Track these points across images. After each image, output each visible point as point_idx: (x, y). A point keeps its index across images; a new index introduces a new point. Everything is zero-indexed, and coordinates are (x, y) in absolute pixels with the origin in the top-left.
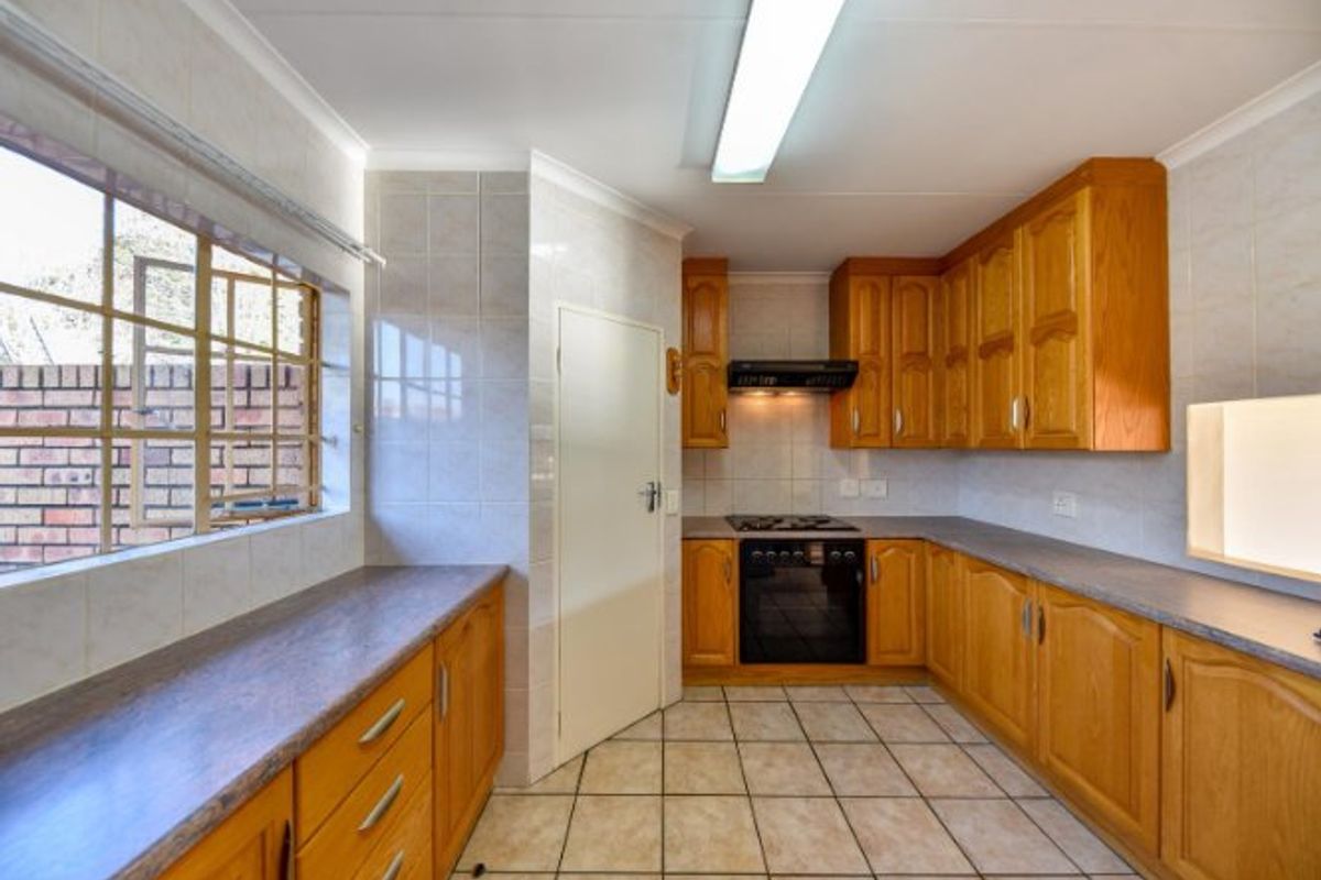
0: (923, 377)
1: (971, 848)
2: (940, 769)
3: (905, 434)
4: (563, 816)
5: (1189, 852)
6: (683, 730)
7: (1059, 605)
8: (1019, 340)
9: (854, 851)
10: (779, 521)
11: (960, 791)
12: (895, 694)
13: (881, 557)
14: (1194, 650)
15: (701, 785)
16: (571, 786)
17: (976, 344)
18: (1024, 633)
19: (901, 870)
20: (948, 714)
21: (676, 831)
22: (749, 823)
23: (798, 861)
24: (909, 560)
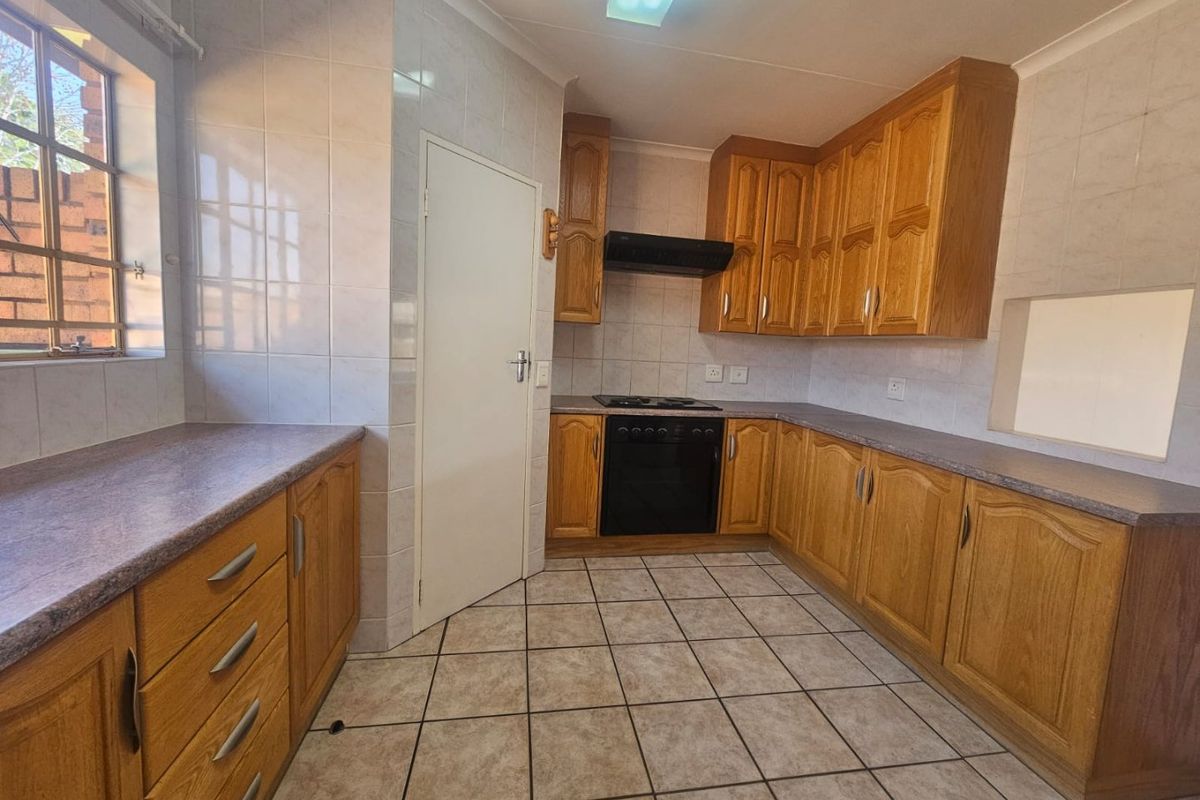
0: (790, 265)
1: (798, 671)
2: (775, 615)
3: (769, 320)
4: (425, 673)
5: (965, 656)
6: (545, 595)
7: (887, 469)
8: (879, 233)
9: (702, 680)
10: (647, 400)
11: (792, 630)
12: (740, 558)
13: (739, 435)
14: (989, 496)
15: (564, 640)
16: (433, 647)
17: (840, 236)
18: (855, 494)
19: (741, 692)
20: (784, 573)
21: (540, 678)
22: (610, 666)
23: (653, 693)
24: (763, 437)
